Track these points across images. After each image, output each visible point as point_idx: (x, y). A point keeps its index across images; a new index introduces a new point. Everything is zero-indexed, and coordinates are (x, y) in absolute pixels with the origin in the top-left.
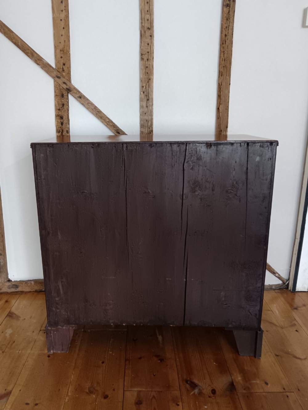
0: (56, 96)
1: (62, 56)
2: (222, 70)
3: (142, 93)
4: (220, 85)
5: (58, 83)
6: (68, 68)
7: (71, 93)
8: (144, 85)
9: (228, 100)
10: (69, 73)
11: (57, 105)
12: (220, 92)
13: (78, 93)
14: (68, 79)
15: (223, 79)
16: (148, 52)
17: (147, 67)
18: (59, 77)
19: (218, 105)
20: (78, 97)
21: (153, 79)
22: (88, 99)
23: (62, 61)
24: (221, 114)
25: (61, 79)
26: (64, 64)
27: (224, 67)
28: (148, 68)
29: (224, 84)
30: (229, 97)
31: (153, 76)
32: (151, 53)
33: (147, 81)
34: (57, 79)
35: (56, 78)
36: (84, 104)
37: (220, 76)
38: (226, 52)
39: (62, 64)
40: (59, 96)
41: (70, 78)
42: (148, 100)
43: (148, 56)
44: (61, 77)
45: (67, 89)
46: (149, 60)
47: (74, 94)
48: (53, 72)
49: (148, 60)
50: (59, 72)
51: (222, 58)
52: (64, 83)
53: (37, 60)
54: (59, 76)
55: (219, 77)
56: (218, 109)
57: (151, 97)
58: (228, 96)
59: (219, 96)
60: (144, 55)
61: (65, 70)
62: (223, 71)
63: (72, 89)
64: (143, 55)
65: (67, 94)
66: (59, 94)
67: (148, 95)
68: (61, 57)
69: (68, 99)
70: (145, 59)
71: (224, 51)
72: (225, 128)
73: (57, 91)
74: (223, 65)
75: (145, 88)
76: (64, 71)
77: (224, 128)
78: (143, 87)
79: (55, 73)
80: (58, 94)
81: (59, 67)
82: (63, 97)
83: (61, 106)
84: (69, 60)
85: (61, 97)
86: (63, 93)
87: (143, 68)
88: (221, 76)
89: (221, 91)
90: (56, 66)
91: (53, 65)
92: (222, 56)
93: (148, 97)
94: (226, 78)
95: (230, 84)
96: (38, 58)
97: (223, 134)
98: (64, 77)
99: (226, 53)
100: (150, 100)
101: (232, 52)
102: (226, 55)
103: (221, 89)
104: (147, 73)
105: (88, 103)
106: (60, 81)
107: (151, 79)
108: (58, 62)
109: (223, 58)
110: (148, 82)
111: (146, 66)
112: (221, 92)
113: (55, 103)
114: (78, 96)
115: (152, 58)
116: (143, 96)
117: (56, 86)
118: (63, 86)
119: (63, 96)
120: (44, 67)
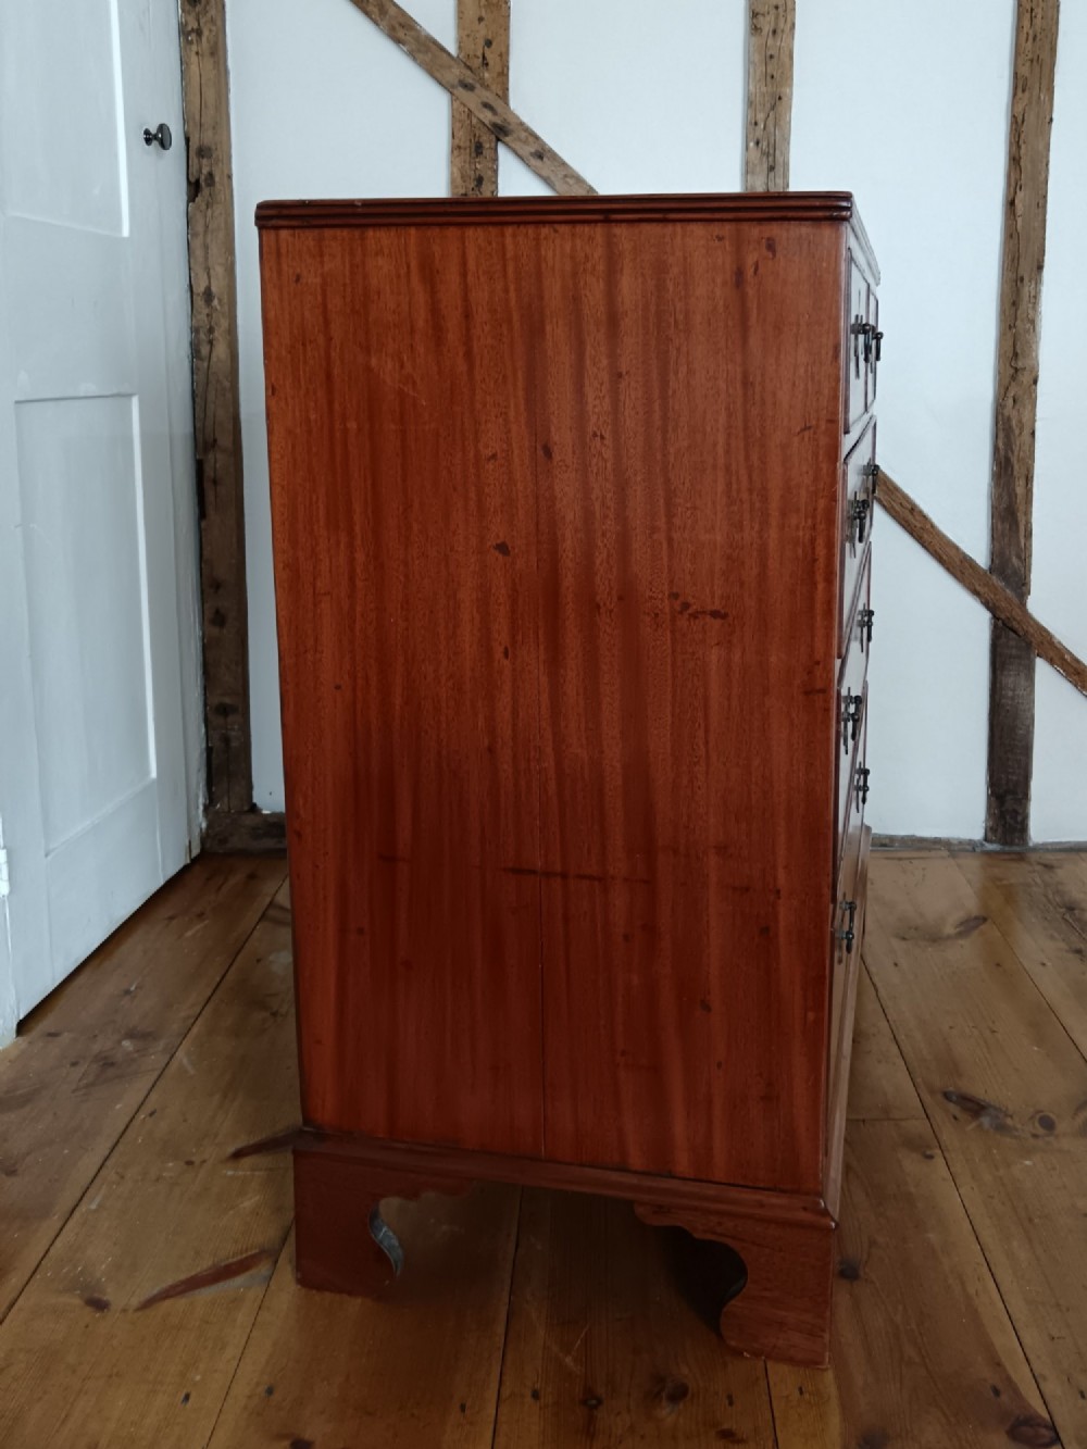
0: (456, 148)
1: (483, 14)
2: (1025, 71)
3: (752, 144)
4: (1017, 122)
5: (465, 105)
6: (501, 55)
7: (507, 139)
8: (761, 116)
9: (1044, 175)
10: (503, 74)
11: (459, 181)
12: (1019, 147)
13: (531, 139)
14: (500, 93)
15: (1030, 103)
16: (777, 7)
17: (771, 57)
18: (468, 87)
19: (1012, 189)
20: (532, 154)
21: (791, 99)
22: (564, 164)
23: (482, 32)
24: (1019, 220)
25: (476, 91)
26: (489, 43)
27: (1032, 61)
28: (775, 60)
29: (1031, 118)
30: (1047, 165)
31: (791, 86)
32: (786, 11)
33: (768, 106)
34: (460, 91)
35: (460, 89)
36: (553, 178)
37: (1020, 90)
38: (1040, 10)
39: (481, 42)
40: (465, 149)
41: (508, 89)
42: (772, 168)
43: (777, 18)
44: (478, 86)
45: (495, 125)
46: (779, 31)
47: (517, 146)
48: (450, 67)
49: (774, 32)
50: (469, 68)
51: (1025, 30)
52: (486, 106)
53: (397, 26)
54: (471, 81)
55: (1015, 95)
56: (1011, 204)
57: (781, 160)
58: (1045, 161)
59: (1014, 161)
60: (763, 15)
61: (491, 63)
62: (1027, 74)
63: (511, 127)
64: (761, 18)
65: (493, 145)
66: (468, 143)
67: (771, 151)
68: (481, 19)
69: (495, 160)
70: (767, 29)
71: (1032, 10)
72: (1035, 269)
73: (460, 134)
74: (1030, 56)
75: (762, 126)
76: (487, 64)
77: (1032, 270)
78: (756, 124)
79: (457, 72)
80: (462, 144)
81: (471, 53)
82: (482, 153)
83: (472, 185)
84: (507, 29)
85: (474, 155)
86: (481, 140)
87: (756, 60)
88: (1023, 91)
89: (1021, 142)
90: (460, 48)
91: (451, 46)
92: (1026, 23)
93: (771, 159)
94: (1039, 97)
95: (1051, 120)
96: (401, 20)
97: (1026, 289)
98: (487, 87)
99: (1039, 16)
100: (779, 170)
101: (1058, 11)
102: (1038, 21)
103: (1022, 136)
104: (772, 77)
105: (566, 176)
106: (472, 100)
107: (784, 99)
108: (468, 36)
109: (1031, 32)
110: (773, 107)
111: (769, 53)
112: (1023, 146)
113: (452, 173)
114: (533, 150)
115: (789, 25)
116: (755, 154)
117: (457, 116)
118: (481, 117)
119: (479, 149)
120: (419, 51)
